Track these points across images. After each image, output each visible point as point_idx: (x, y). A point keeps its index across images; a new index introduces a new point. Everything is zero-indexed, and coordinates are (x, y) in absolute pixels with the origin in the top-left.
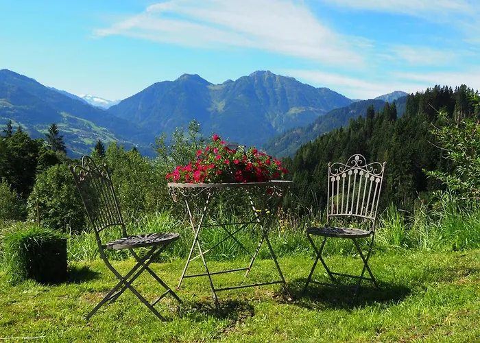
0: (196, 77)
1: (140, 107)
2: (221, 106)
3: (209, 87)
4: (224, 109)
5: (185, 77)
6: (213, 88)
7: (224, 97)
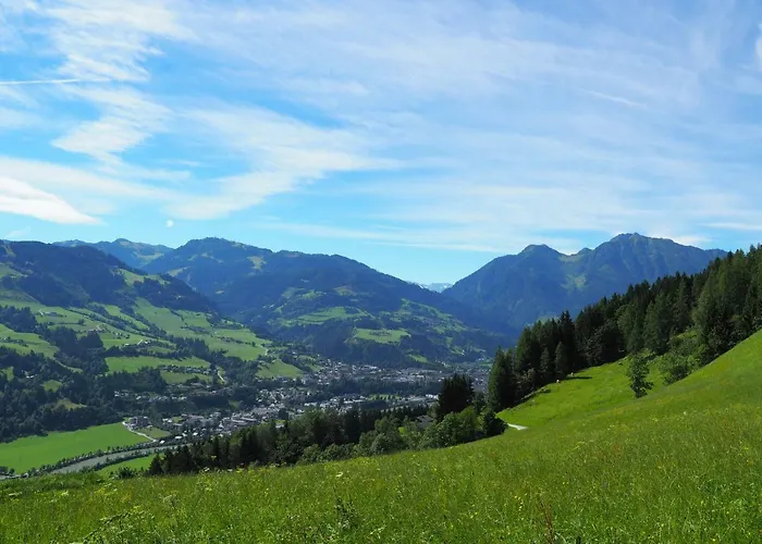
0: (544, 248)
1: (479, 289)
2: (580, 282)
3: (561, 259)
4: (585, 284)
5: (531, 250)
6: (567, 260)
7: (582, 270)
